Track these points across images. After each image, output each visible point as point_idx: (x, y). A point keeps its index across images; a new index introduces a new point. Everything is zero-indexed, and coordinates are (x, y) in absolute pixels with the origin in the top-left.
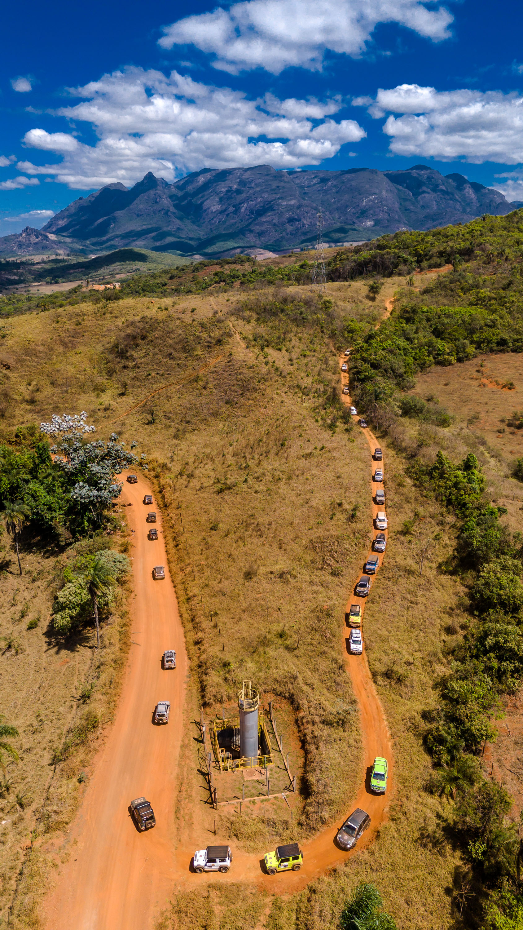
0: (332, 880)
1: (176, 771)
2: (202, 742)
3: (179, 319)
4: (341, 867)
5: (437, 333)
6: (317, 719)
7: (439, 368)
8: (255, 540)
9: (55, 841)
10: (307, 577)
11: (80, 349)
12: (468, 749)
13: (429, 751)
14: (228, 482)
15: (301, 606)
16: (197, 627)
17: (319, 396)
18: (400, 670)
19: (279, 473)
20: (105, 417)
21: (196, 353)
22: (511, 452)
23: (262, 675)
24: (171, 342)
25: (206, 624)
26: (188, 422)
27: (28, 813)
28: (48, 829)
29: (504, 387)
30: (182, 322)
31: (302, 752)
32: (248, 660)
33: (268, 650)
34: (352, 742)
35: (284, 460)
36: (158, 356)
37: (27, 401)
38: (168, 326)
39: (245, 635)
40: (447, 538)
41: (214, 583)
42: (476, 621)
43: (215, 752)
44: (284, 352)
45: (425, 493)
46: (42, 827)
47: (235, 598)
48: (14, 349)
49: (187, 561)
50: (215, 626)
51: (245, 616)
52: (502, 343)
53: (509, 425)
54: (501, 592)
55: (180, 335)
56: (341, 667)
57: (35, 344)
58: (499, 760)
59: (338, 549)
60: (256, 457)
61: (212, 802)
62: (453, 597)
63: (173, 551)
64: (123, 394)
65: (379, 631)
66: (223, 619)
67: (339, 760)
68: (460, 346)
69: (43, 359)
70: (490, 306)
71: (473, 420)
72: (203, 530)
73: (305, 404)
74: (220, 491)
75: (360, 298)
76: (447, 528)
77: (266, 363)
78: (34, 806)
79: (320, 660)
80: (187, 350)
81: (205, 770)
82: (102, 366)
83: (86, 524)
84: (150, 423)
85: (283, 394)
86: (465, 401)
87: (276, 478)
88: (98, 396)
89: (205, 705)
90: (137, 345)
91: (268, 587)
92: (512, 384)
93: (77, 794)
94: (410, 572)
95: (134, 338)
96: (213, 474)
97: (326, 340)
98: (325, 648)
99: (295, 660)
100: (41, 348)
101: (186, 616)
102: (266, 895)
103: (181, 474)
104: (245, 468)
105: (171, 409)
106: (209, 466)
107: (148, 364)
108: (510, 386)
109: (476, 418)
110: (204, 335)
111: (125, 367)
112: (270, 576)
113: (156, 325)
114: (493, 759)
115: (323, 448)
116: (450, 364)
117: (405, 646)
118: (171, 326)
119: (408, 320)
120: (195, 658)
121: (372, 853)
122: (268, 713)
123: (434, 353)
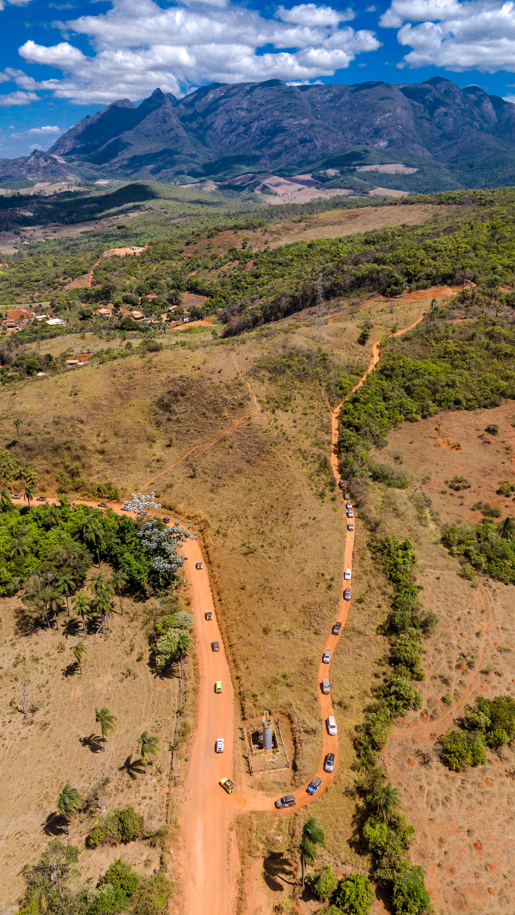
0: (304, 810)
1: (232, 755)
2: (244, 739)
3: (210, 379)
4: (309, 805)
5: (409, 391)
6: (302, 730)
7: (408, 423)
8: (270, 602)
9: (180, 790)
10: (300, 635)
11: (134, 401)
12: (373, 748)
13: (356, 748)
14: (251, 546)
15: (296, 656)
16: (236, 666)
17: (314, 462)
18: (346, 701)
19: (285, 541)
20: (158, 468)
21: (223, 414)
22: (448, 513)
23: (274, 703)
24: (204, 401)
25: (242, 666)
26: (220, 478)
27: (164, 775)
28: (176, 784)
29: (453, 447)
30: (212, 383)
31: (294, 747)
32: (267, 693)
33: (277, 686)
34: (319, 743)
35: (288, 528)
36: (194, 414)
37: (99, 452)
38: (201, 386)
39: (265, 676)
40: (385, 606)
41: (245, 636)
42: (392, 669)
43: (250, 746)
44: (290, 412)
45: (377, 566)
46: (172, 784)
47: (258, 648)
48: (84, 405)
49: (228, 615)
50: (247, 668)
51: (264, 661)
52: (457, 402)
53: (451, 487)
54: (405, 655)
55: (211, 396)
56: (315, 699)
57: (101, 399)
58: (389, 754)
59: (320, 615)
60: (270, 522)
61: (250, 772)
62: (383, 651)
63: (218, 604)
64: (169, 446)
65: (338, 675)
66: (252, 663)
67: (312, 753)
68: (425, 405)
69: (106, 411)
70: (455, 360)
71: (426, 480)
72: (236, 589)
73: (305, 470)
74: (246, 554)
75: (353, 344)
76: (387, 597)
77: (276, 428)
78: (166, 772)
79: (305, 693)
80: (217, 411)
81: (246, 756)
82: (152, 417)
83: (161, 580)
84: (191, 477)
85: (288, 458)
86: (423, 460)
87: (283, 545)
88: (151, 447)
89: (244, 719)
90: (178, 401)
91: (278, 641)
92: (459, 446)
93: (186, 767)
94: (360, 633)
95: (175, 395)
96: (239, 534)
97: (323, 393)
98: (308, 687)
99: (292, 693)
100: (104, 402)
101: (231, 658)
102: (276, 816)
103: (218, 532)
104: (263, 532)
105: (207, 465)
106: (237, 527)
107: (187, 420)
108: (457, 447)
109: (428, 478)
110: (229, 397)
111: (169, 420)
112: (278, 633)
113: (192, 384)
114: (386, 753)
115: (314, 519)
116: (416, 421)
117: (351, 685)
118: (203, 386)
119: (388, 377)
120: (237, 688)
121: (323, 799)
122: (277, 723)
123: (405, 412)
